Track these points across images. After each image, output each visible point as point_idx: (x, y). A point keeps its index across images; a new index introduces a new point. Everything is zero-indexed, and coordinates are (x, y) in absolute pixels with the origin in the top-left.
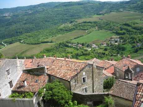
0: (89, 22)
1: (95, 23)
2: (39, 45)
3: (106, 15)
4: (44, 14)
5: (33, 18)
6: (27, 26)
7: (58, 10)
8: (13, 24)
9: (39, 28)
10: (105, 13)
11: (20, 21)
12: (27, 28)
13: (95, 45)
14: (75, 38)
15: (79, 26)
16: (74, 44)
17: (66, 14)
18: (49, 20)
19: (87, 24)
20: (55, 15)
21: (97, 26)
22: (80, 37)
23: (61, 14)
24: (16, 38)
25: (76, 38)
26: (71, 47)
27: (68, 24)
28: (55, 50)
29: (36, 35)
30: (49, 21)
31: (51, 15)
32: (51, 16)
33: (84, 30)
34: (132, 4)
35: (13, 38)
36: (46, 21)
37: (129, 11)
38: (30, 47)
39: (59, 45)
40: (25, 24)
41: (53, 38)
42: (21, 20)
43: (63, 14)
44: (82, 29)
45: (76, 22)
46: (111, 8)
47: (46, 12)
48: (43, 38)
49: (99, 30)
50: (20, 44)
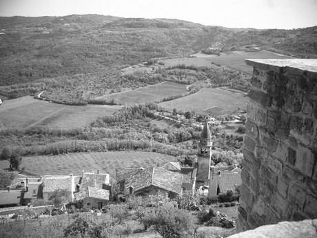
0: (191, 68)
1: (203, 71)
2: (82, 107)
3: (223, 54)
4: (82, 40)
5: (58, 46)
6: (44, 61)
7: (113, 34)
8: (10, 55)
9: (72, 69)
10: (221, 51)
11: (25, 50)
12: (44, 66)
13: (214, 119)
14: (164, 100)
15: (170, 74)
16: (165, 113)
17: (132, 45)
18: (92, 53)
19: (186, 71)
20: (106, 45)
21: (209, 77)
22: (176, 98)
23: (120, 44)
24: (23, 87)
25: (168, 100)
26: (160, 119)
27: (140, 66)
28: (123, 121)
29: (69, 84)
30: (93, 56)
31: (98, 42)
32: (98, 44)
33: (182, 83)
34: (276, 37)
35: (14, 86)
36: (87, 55)
37: (274, 51)
38: (61, 109)
39: (133, 113)
40: (39, 56)
41: (113, 94)
42: (27, 48)
43: (125, 43)
44: (178, 82)
45: (161, 64)
46: (229, 40)
47: (85, 35)
48: (89, 92)
49: (215, 87)
50: (37, 100)
